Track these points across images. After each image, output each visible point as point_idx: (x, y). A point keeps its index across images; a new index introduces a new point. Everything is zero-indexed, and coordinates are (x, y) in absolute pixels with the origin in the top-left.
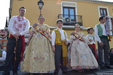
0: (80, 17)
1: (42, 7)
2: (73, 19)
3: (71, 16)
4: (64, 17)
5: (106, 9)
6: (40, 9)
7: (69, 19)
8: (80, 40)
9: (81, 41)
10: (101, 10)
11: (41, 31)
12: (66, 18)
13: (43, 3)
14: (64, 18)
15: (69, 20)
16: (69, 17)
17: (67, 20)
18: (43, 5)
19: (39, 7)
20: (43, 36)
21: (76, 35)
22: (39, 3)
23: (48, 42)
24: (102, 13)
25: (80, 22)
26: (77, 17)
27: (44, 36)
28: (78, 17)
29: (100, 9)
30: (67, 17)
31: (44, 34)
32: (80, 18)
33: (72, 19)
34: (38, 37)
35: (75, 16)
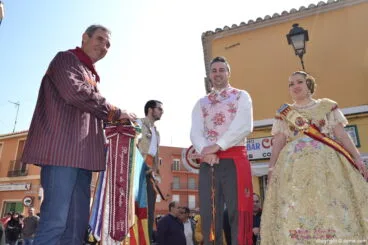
1: (304, 49)
6: (301, 56)
11: (306, 125)
13: (305, 34)
18: (307, 38)
19: (296, 50)
20: (316, 142)
22: (292, 38)
23: (343, 164)
27: (321, 144)
31: (319, 135)
34: (296, 151)
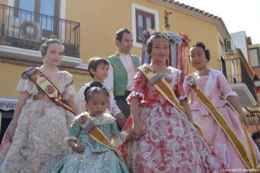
0: (73, 26)
2: (49, 29)
3: (44, 20)
4: (16, 15)
5: (152, 17)
7: (35, 27)
8: (53, 99)
9: (58, 104)
10: (140, 18)
12: (23, 22)
14: (17, 20)
15: (32, 30)
16: (37, 20)
17: (28, 29)
21: (39, 79)
24: (141, 24)
25: (72, 42)
26: (63, 24)
28: (68, 25)
29: (138, 12)
30: (30, 18)
32: (74, 29)
33: (44, 28)
35: (56, 19)
